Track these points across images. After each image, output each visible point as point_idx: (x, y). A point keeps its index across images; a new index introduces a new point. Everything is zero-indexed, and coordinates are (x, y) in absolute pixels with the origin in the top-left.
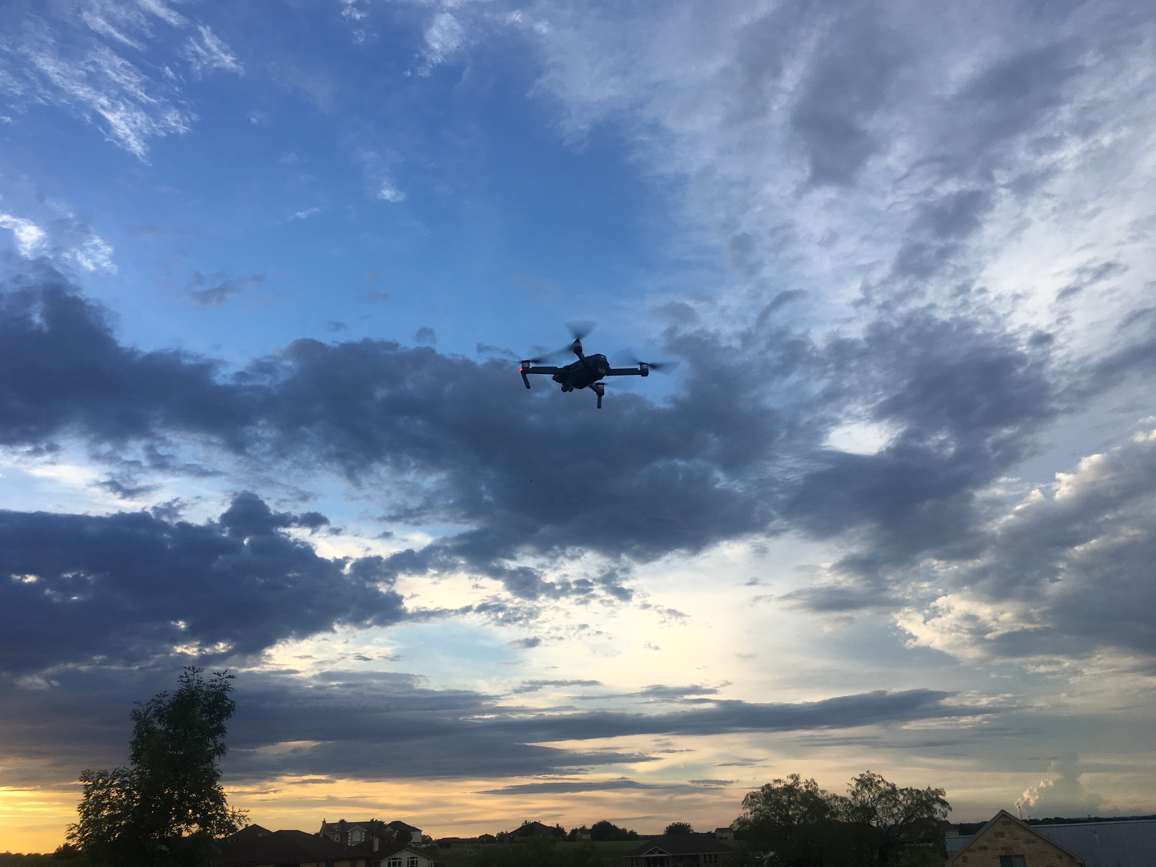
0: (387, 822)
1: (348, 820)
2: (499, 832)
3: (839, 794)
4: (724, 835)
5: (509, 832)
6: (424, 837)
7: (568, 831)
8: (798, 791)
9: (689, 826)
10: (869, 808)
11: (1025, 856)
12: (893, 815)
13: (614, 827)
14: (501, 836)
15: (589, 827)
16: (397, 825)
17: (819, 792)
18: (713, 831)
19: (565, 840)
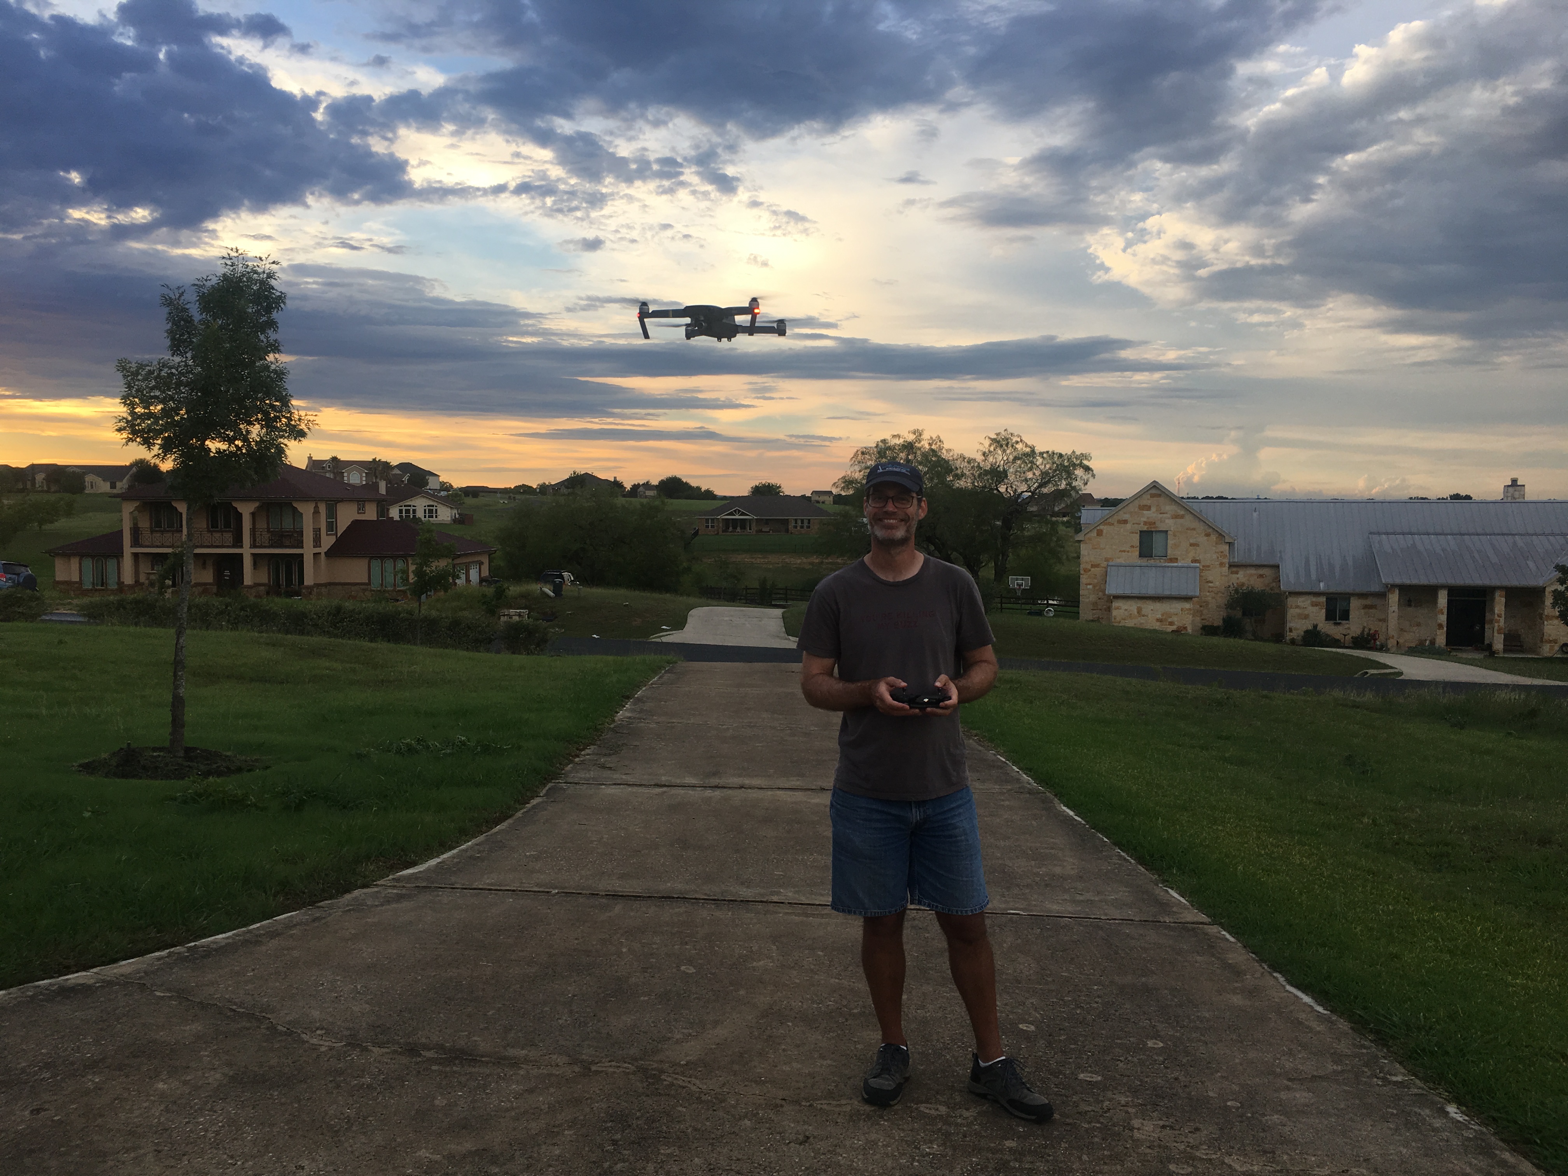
0: (394, 463)
1: (342, 457)
2: (541, 482)
3: (967, 455)
4: (822, 499)
5: (553, 483)
6: (443, 484)
7: (628, 486)
8: (919, 449)
9: (780, 487)
10: (1000, 471)
11: (1169, 532)
12: (1026, 480)
13: (686, 484)
14: (543, 488)
15: (655, 482)
16: (406, 467)
17: (944, 451)
18: (808, 494)
19: (624, 496)
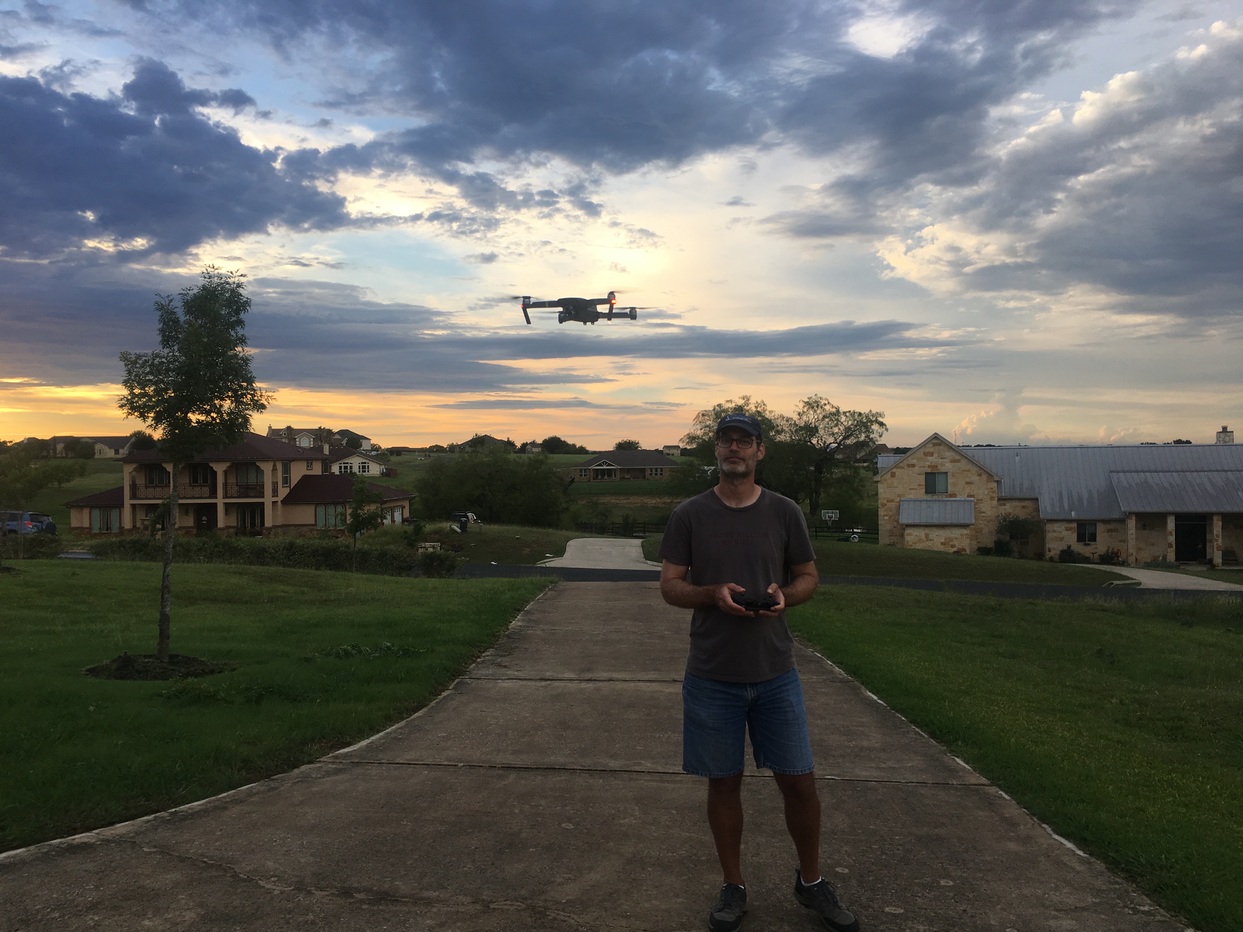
0: (335, 430)
1: (295, 426)
2: (450, 443)
3: (785, 415)
4: (672, 451)
5: (459, 443)
6: (374, 445)
7: (518, 445)
8: (748, 411)
9: (638, 443)
10: (812, 427)
11: (948, 474)
12: (833, 434)
13: (564, 442)
14: (452, 446)
15: (539, 441)
16: (344, 433)
17: (767, 412)
18: (661, 449)
19: (516, 452)
